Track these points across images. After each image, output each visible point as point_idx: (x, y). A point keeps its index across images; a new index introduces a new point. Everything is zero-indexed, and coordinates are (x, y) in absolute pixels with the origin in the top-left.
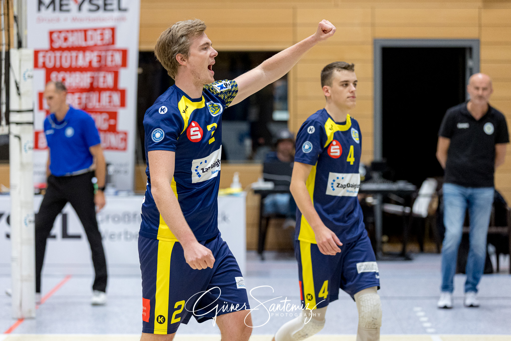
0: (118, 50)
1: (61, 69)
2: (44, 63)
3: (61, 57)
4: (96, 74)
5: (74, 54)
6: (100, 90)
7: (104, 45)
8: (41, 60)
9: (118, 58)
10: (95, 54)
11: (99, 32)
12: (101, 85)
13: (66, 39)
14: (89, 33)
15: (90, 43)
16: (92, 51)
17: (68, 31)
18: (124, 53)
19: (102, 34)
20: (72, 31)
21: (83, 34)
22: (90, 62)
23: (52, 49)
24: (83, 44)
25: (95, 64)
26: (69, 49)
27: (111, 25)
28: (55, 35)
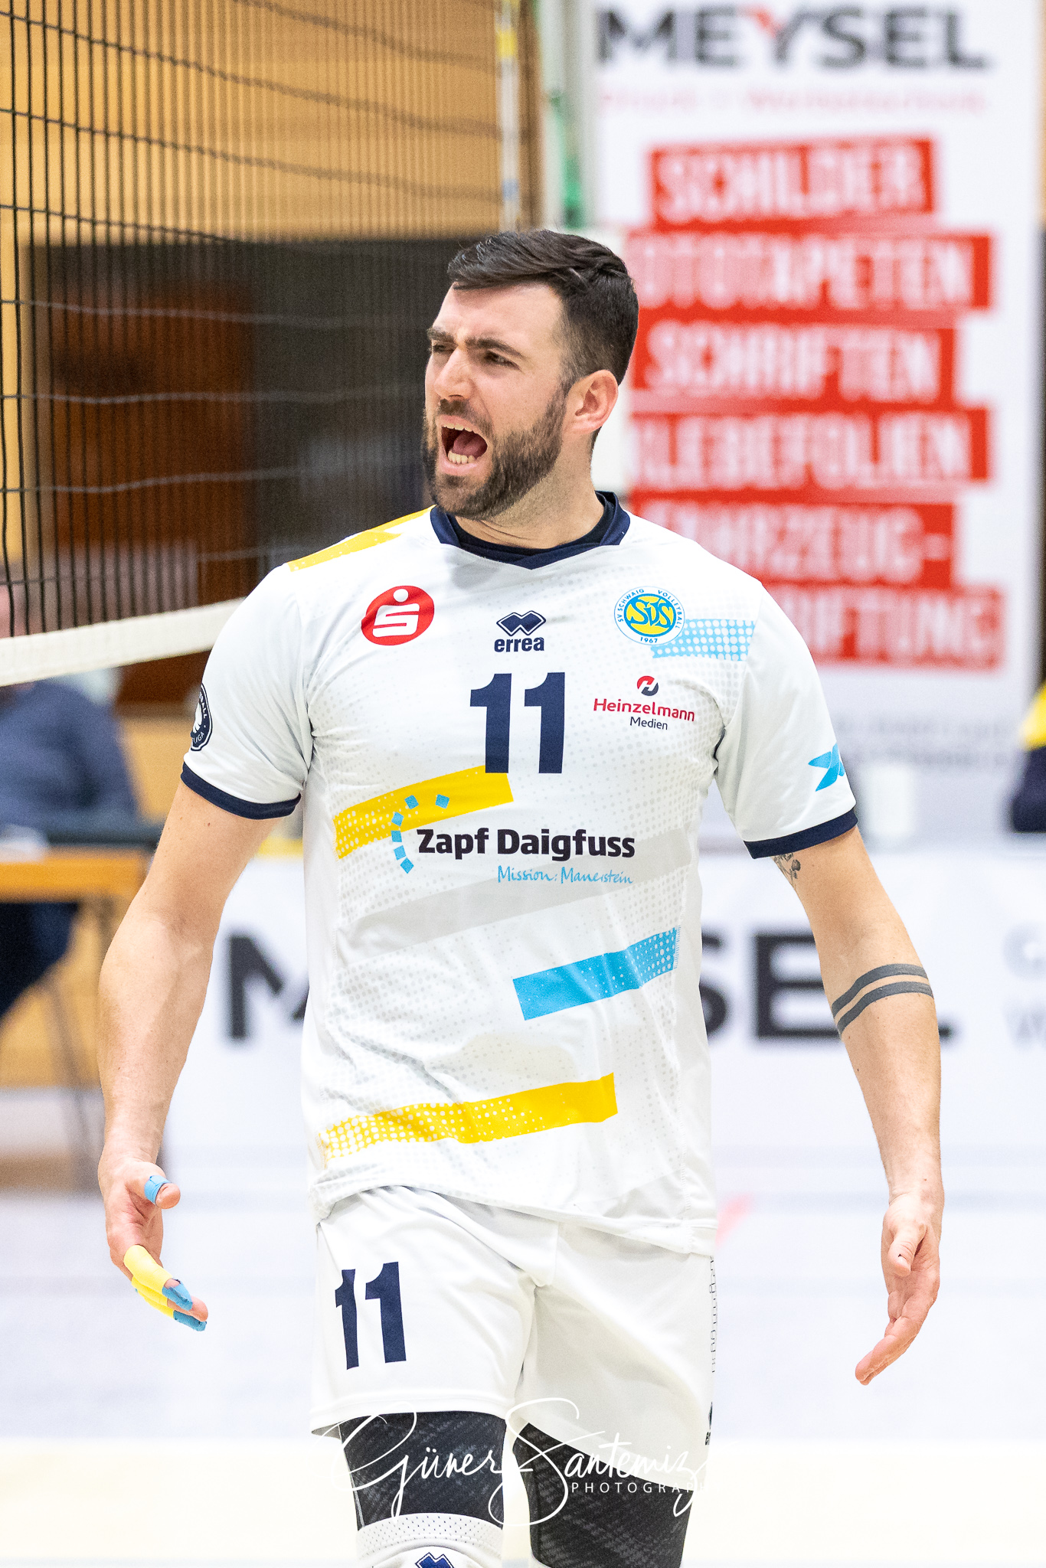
0: (952, 238)
1: (695, 312)
3: (697, 263)
4: (852, 340)
5: (753, 246)
7: (886, 214)
10: (848, 249)
11: (865, 158)
12: (881, 388)
13: (719, 184)
14: (821, 161)
15: (825, 202)
17: (726, 151)
18: (980, 250)
19: (875, 167)
20: (750, 151)
21: (791, 161)
22: (825, 286)
23: (662, 226)
24: (796, 207)
25: (846, 294)
26: (736, 227)
27: (914, 123)
28: (674, 169)
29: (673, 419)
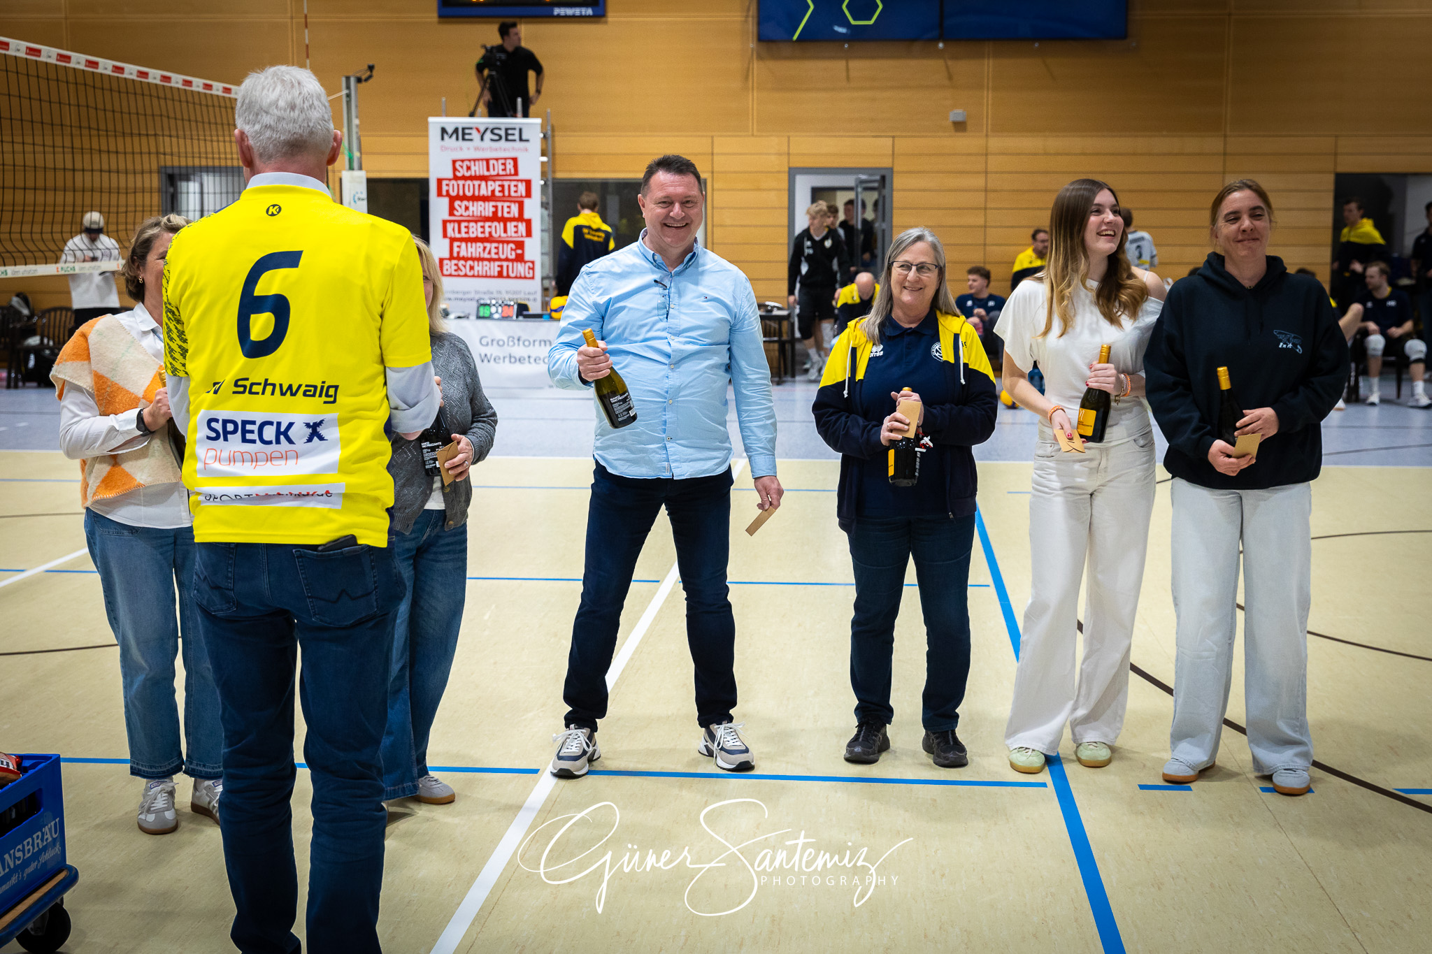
0: (522, 181)
1: (464, 198)
2: (447, 191)
3: (464, 185)
4: (499, 204)
5: (477, 183)
6: (505, 220)
7: (506, 175)
8: (445, 188)
9: (522, 187)
10: (498, 183)
12: (506, 215)
13: (469, 168)
14: (491, 162)
15: (492, 173)
16: (494, 181)
17: (470, 160)
18: (528, 183)
19: (504, 164)
20: (474, 160)
21: (485, 163)
22: (493, 191)
23: (456, 178)
24: (486, 173)
25: (497, 194)
26: (472, 178)
27: (513, 155)
28: (458, 164)
29: (459, 222)
